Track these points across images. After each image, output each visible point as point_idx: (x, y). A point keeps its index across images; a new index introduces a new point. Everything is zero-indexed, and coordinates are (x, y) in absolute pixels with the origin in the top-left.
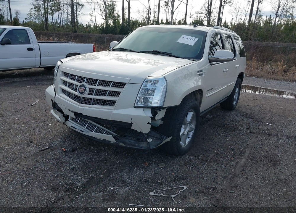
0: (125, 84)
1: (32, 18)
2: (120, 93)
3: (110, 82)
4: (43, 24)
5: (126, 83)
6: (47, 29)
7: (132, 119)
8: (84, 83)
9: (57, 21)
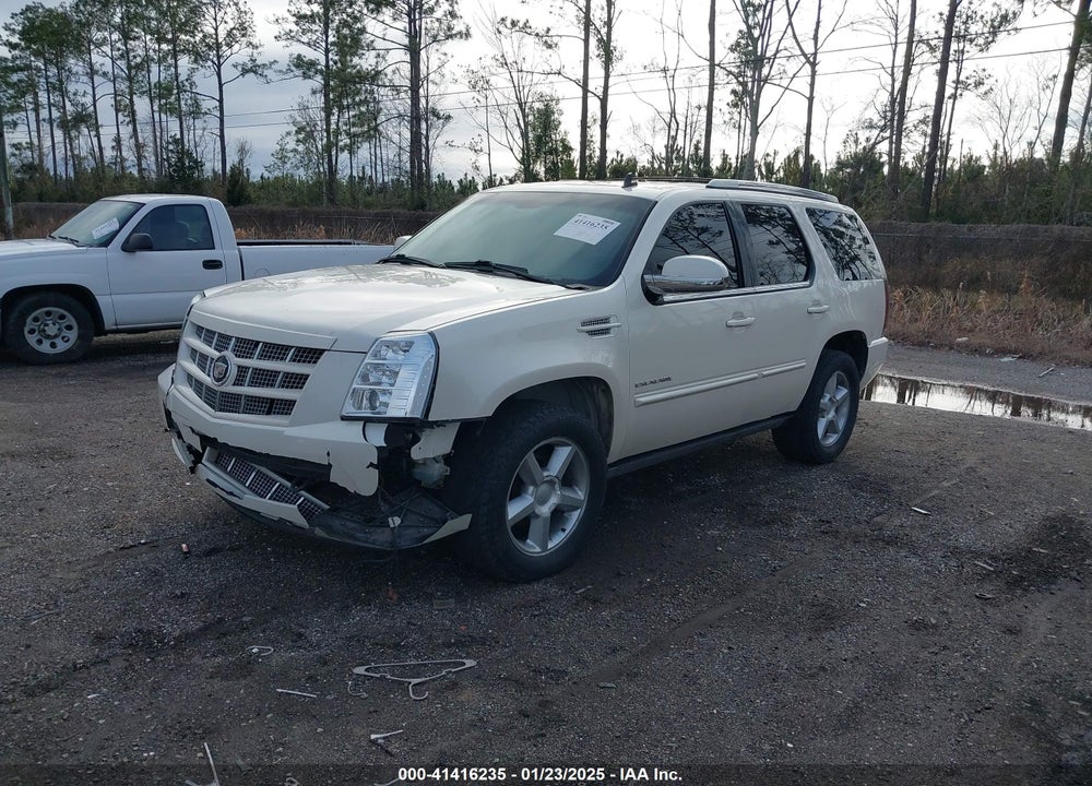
0: (321, 352)
1: (288, 166)
2: (306, 379)
3: (288, 348)
4: (318, 183)
5: (324, 350)
6: (332, 201)
7: (328, 454)
8: (228, 354)
9: (364, 173)
